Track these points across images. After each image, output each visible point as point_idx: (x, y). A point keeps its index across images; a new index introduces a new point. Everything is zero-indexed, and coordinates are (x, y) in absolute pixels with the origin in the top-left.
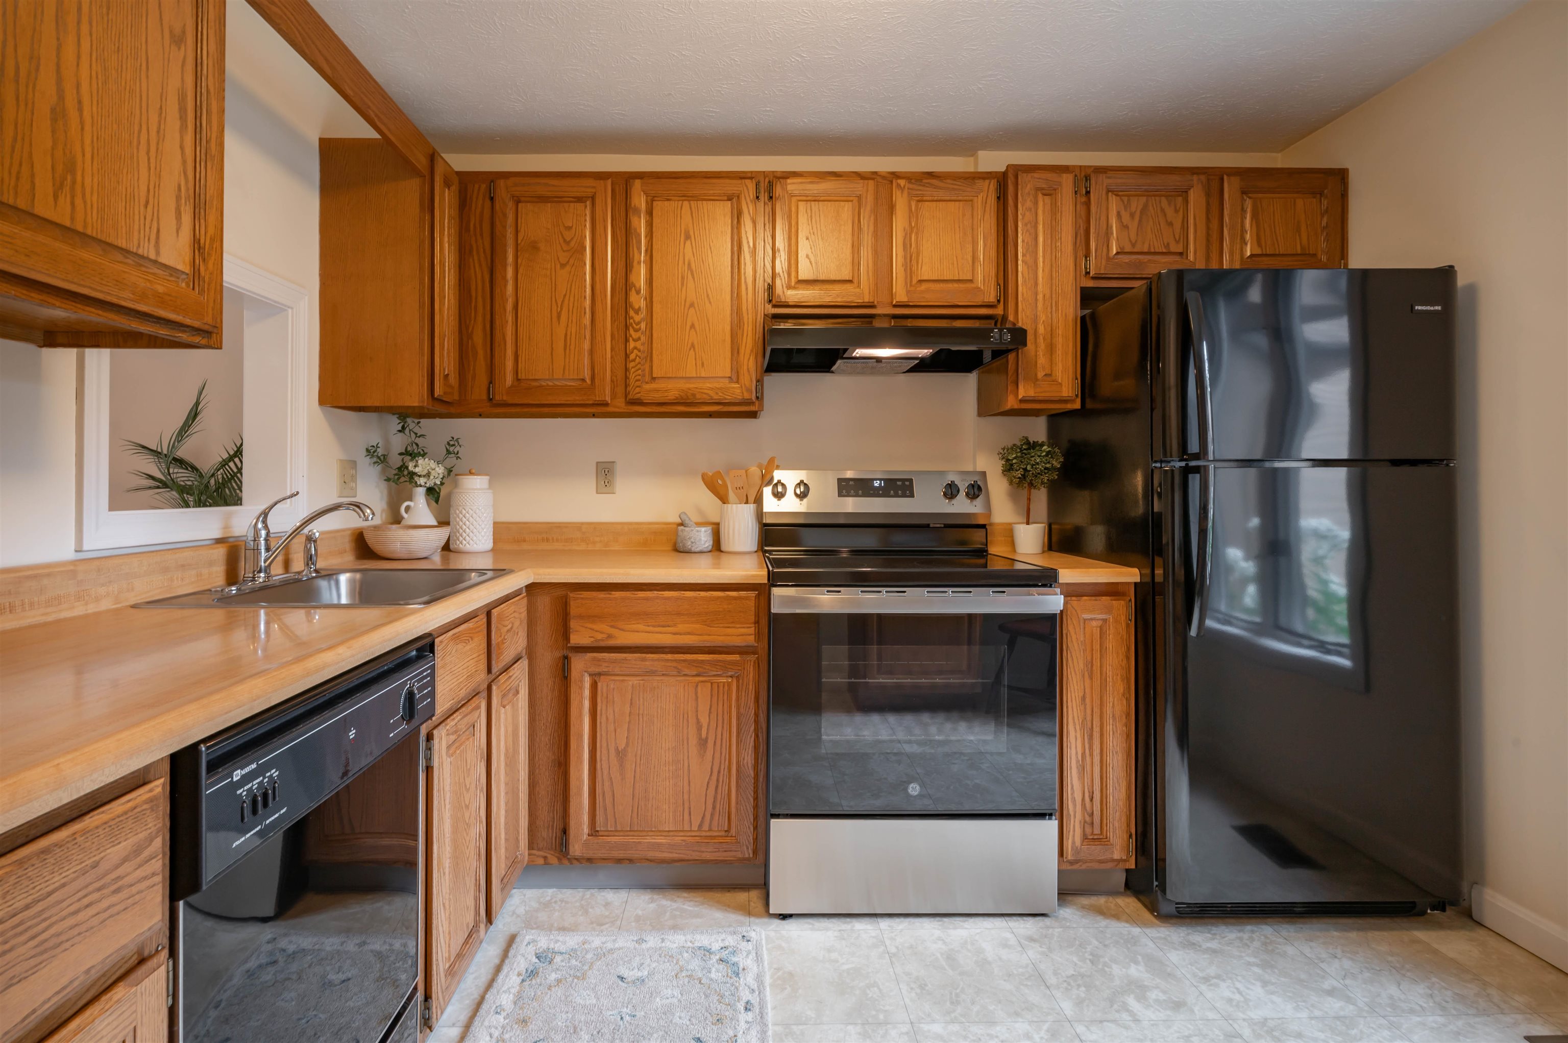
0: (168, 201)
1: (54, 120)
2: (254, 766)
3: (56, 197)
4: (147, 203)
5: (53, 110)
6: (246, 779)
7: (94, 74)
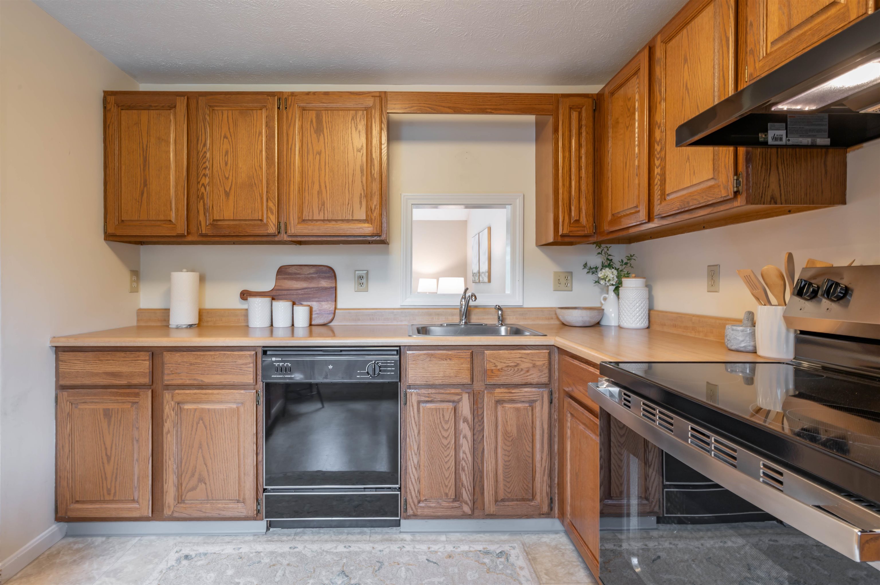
0: (357, 200)
1: (318, 194)
2: (280, 359)
3: (319, 214)
4: (349, 204)
5: (318, 192)
6: (276, 361)
7: (330, 177)
